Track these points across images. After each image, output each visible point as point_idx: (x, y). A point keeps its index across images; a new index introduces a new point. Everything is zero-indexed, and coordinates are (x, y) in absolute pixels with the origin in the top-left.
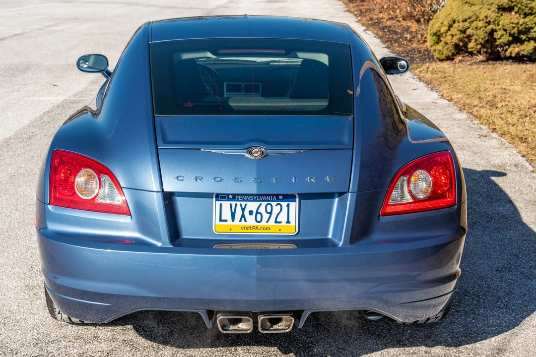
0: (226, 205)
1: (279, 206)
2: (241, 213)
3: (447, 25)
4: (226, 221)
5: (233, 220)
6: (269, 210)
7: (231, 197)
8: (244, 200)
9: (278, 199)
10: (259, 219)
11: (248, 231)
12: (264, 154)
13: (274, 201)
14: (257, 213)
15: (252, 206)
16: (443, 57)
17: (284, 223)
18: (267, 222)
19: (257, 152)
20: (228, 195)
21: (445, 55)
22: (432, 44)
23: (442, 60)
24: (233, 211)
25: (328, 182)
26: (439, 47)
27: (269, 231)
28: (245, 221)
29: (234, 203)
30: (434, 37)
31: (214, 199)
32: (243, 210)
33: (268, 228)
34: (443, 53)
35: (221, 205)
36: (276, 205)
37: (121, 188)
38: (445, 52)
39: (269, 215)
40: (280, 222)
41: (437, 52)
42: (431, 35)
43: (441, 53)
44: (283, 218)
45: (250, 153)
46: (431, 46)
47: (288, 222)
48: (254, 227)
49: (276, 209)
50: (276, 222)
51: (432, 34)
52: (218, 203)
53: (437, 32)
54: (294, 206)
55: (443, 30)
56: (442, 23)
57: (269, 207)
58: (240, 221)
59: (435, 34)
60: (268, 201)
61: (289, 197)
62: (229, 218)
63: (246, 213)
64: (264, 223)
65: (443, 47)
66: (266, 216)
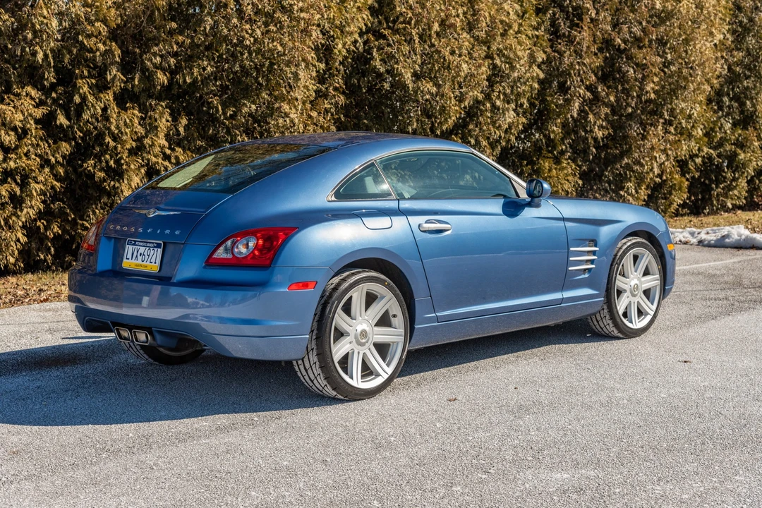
0: (131, 247)
4: (129, 259)
5: (132, 259)
6: (149, 253)
7: (133, 242)
8: (139, 246)
10: (143, 260)
11: (137, 267)
12: (155, 213)
13: (153, 247)
14: (143, 255)
15: (142, 250)
18: (146, 262)
19: (152, 212)
24: (133, 253)
28: (137, 260)
29: (134, 247)
31: (127, 243)
32: (137, 252)
33: (146, 267)
36: (152, 250)
40: (152, 263)
44: (153, 260)
45: (149, 212)
47: (155, 263)
48: (140, 265)
49: (152, 252)
52: (127, 246)
54: (160, 252)
60: (150, 247)
61: (159, 245)
63: (139, 254)
66: (147, 257)
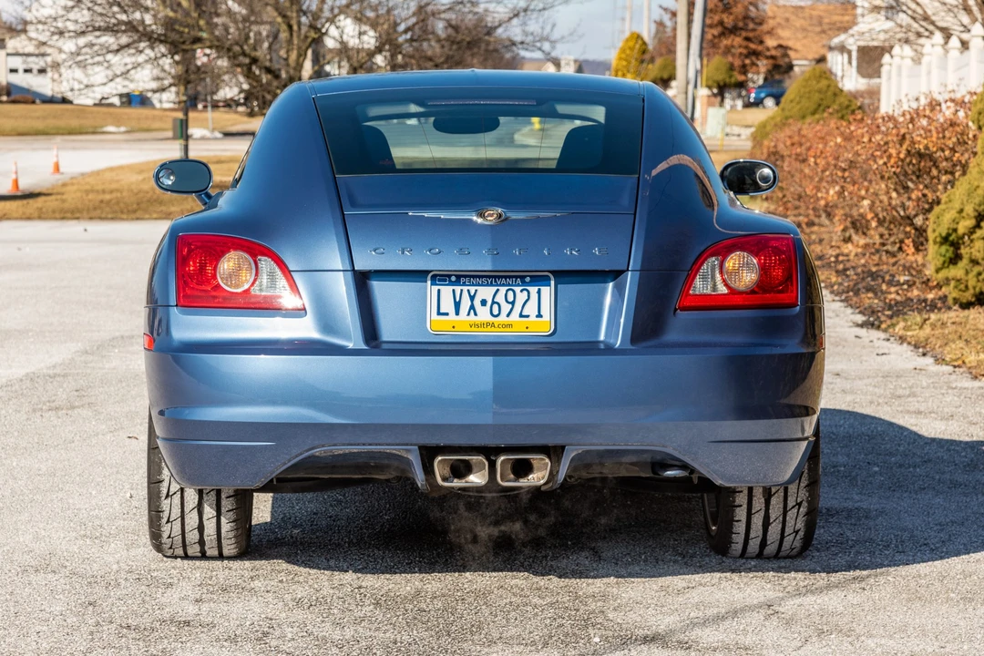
0: (447, 291)
1: (525, 293)
2: (470, 303)
3: (972, 214)
4: (447, 314)
5: (457, 313)
6: (511, 298)
7: (453, 279)
8: (473, 285)
9: (524, 283)
10: (496, 312)
11: (480, 329)
12: (503, 217)
13: (518, 285)
14: (493, 302)
15: (485, 292)
16: (968, 296)
17: (533, 318)
18: (508, 315)
19: (492, 215)
20: (449, 276)
21: (971, 291)
22: (939, 264)
23: (966, 306)
24: (457, 300)
25: (596, 257)
26: (957, 271)
27: (510, 330)
28: (476, 314)
29: (458, 289)
30: (944, 249)
31: (429, 282)
32: (472, 298)
33: (510, 325)
34: (967, 287)
35: (439, 291)
36: (522, 291)
37: (290, 271)
38: (972, 282)
39: (511, 306)
40: (528, 316)
41: (953, 283)
42: (935, 242)
43: (962, 287)
44: (531, 309)
45: (481, 215)
46: (937, 271)
47: (539, 316)
48: (488, 324)
49: (521, 297)
50: (521, 316)
51: (938, 240)
52: (435, 288)
53: (949, 235)
54: (547, 292)
55: (963, 226)
56: (961, 211)
57: (510, 295)
58: (469, 314)
59: (945, 240)
60: (509, 285)
61: (539, 279)
62: (451, 310)
63: (477, 303)
64: (503, 318)
65: (967, 273)
66: (506, 308)
